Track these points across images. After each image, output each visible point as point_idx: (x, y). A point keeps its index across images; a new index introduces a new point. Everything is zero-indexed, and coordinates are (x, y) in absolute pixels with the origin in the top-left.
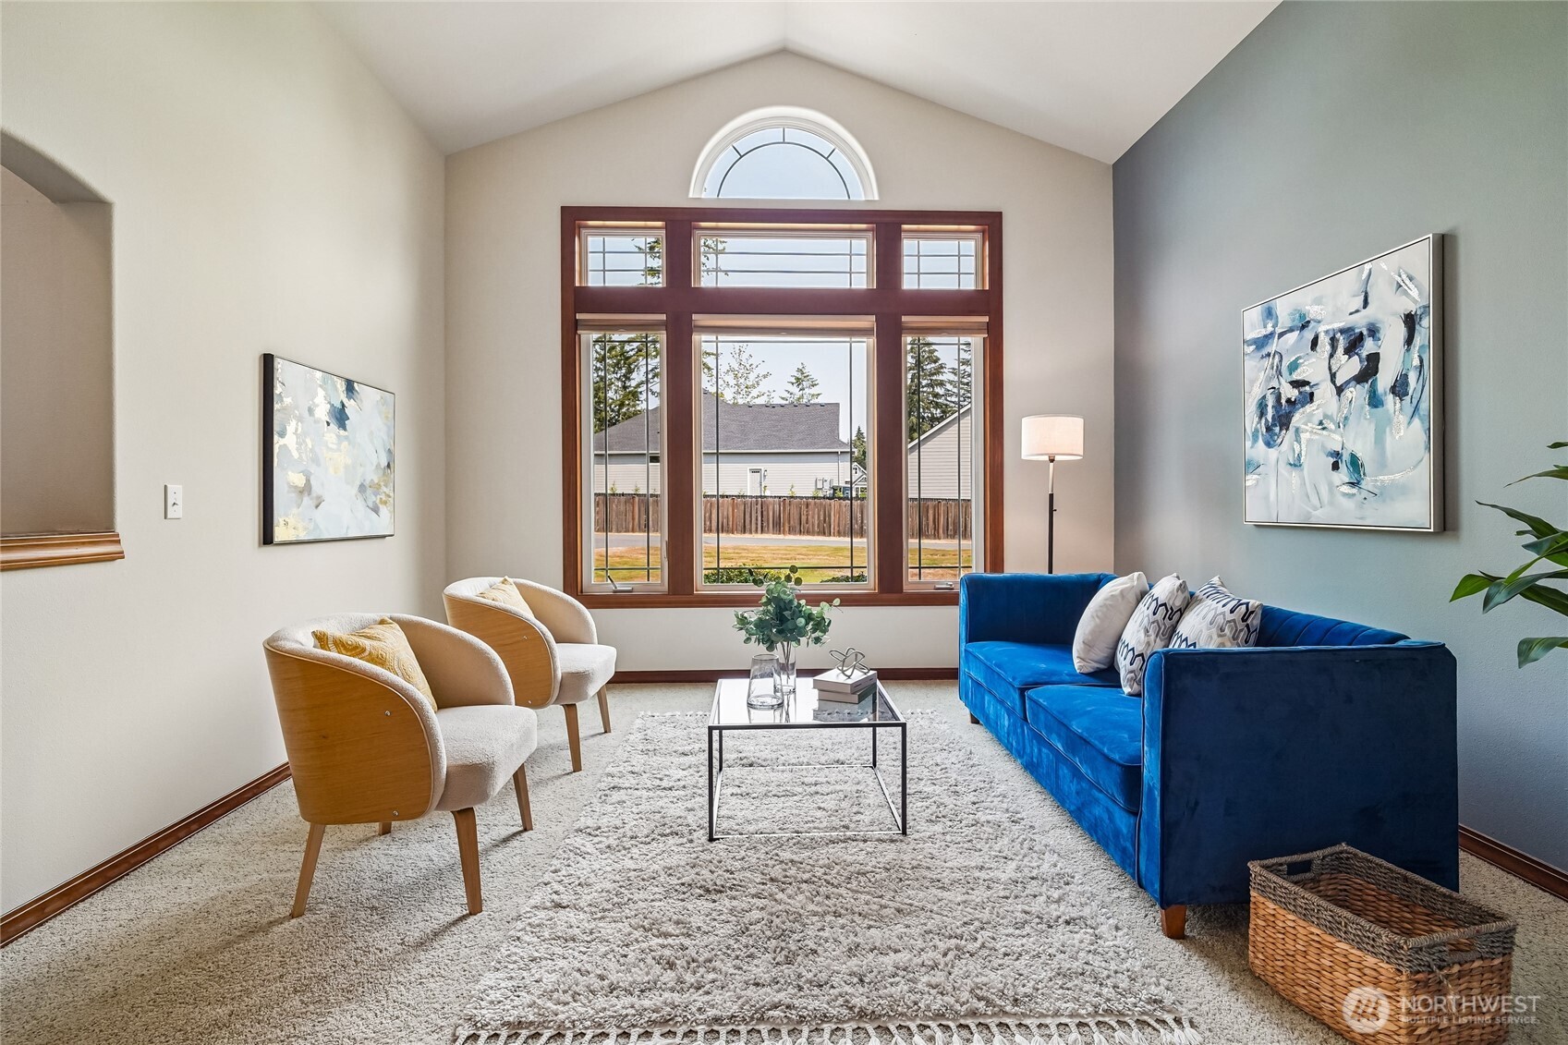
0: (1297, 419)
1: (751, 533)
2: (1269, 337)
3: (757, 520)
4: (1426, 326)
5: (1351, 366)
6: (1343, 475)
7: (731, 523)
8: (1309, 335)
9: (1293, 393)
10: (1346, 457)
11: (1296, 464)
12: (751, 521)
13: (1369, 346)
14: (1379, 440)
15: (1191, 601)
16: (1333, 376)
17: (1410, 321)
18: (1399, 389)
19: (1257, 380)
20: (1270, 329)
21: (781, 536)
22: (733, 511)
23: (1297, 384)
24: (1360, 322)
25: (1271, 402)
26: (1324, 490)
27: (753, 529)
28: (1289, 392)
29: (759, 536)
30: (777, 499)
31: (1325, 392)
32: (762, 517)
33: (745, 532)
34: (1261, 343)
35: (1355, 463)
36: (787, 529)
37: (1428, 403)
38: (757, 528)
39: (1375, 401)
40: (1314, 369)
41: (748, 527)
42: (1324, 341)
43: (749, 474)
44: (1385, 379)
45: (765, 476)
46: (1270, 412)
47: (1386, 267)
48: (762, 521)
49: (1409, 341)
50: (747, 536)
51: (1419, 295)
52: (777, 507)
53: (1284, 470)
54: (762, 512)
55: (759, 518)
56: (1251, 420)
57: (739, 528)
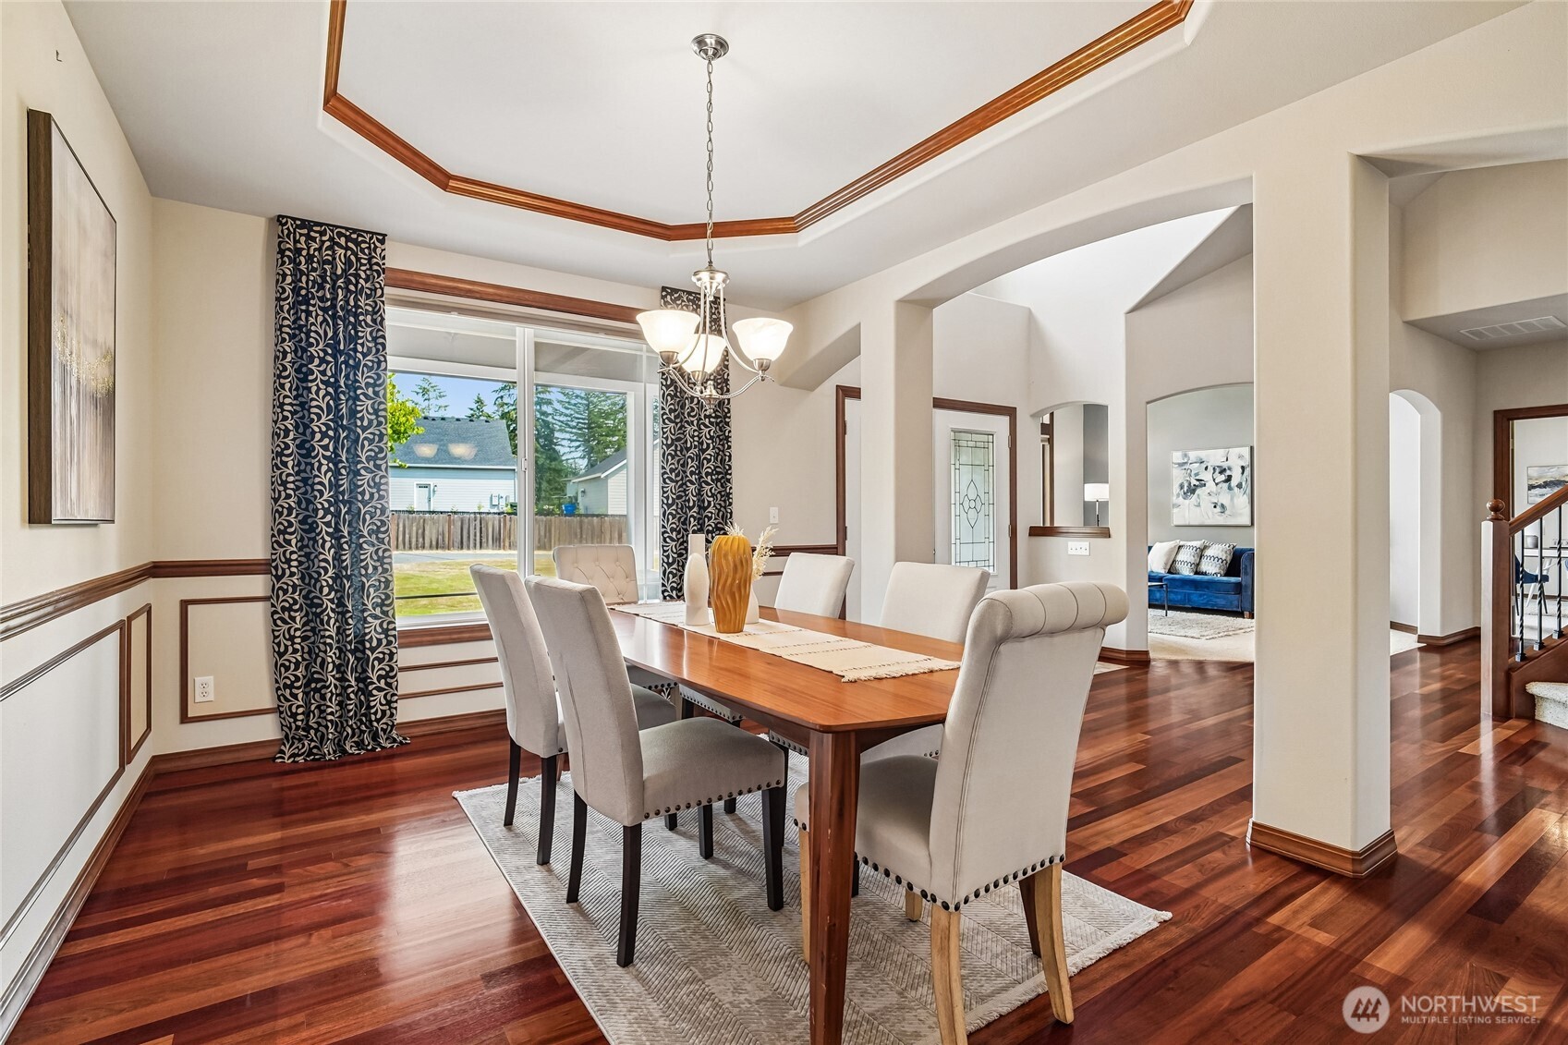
0: (1198, 491)
1: (469, 548)
2: (1186, 463)
3: (475, 536)
4: (1248, 471)
5: (1223, 477)
6: (1218, 509)
7: (447, 540)
8: (1204, 466)
9: (1197, 483)
10: (1219, 504)
11: (1199, 505)
12: (469, 537)
13: (1228, 473)
14: (1232, 499)
15: (1205, 547)
16: (1214, 480)
17: (1243, 468)
18: (1239, 486)
19: (1178, 476)
20: (1186, 461)
21: (502, 552)
22: (449, 527)
23: (1198, 480)
24: (1225, 465)
25: (1186, 485)
26: (1210, 514)
27: (472, 545)
28: (1194, 482)
29: (478, 551)
30: (497, 516)
31: (1210, 485)
32: (481, 533)
33: (462, 548)
34: (1181, 465)
35: (1223, 506)
36: (507, 544)
37: (1249, 491)
38: (475, 544)
39: (1230, 488)
40: (1207, 476)
41: (465, 543)
42: (1210, 469)
43: (416, 489)
44: (1234, 482)
45: (434, 491)
46: (1186, 489)
47: (1234, 452)
48: (481, 537)
49: (1243, 473)
50: (465, 551)
51: (1246, 462)
52: (497, 523)
53: (1192, 508)
54: (481, 528)
55: (478, 534)
56: (1176, 489)
57: (456, 544)
